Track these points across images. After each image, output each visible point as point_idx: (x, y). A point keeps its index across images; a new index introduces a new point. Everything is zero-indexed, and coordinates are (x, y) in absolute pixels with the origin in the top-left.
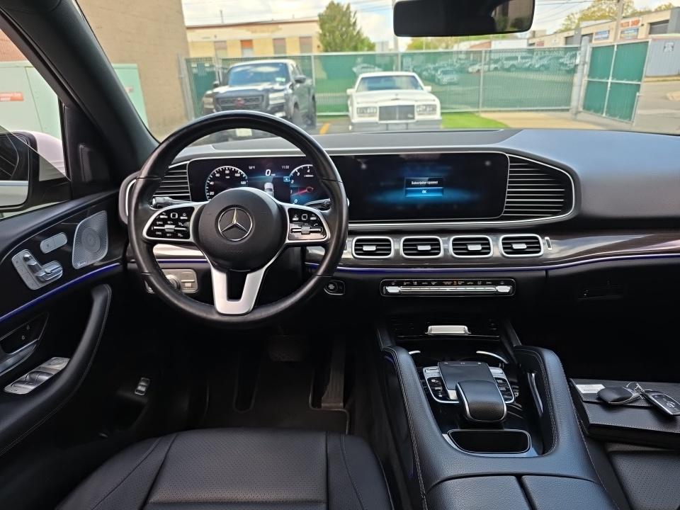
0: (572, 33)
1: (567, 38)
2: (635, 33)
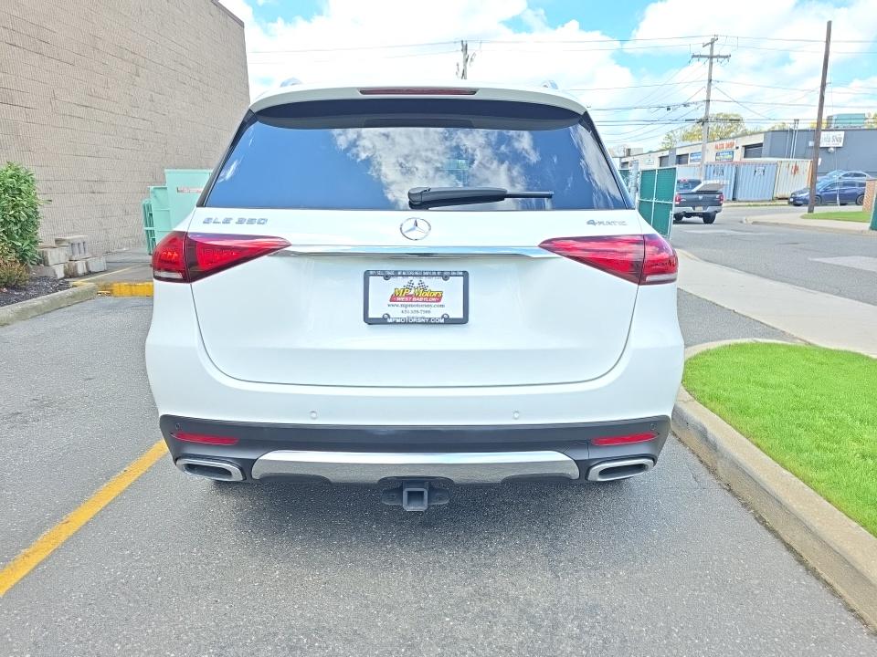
0: (666, 153)
1: (661, 158)
2: (730, 156)
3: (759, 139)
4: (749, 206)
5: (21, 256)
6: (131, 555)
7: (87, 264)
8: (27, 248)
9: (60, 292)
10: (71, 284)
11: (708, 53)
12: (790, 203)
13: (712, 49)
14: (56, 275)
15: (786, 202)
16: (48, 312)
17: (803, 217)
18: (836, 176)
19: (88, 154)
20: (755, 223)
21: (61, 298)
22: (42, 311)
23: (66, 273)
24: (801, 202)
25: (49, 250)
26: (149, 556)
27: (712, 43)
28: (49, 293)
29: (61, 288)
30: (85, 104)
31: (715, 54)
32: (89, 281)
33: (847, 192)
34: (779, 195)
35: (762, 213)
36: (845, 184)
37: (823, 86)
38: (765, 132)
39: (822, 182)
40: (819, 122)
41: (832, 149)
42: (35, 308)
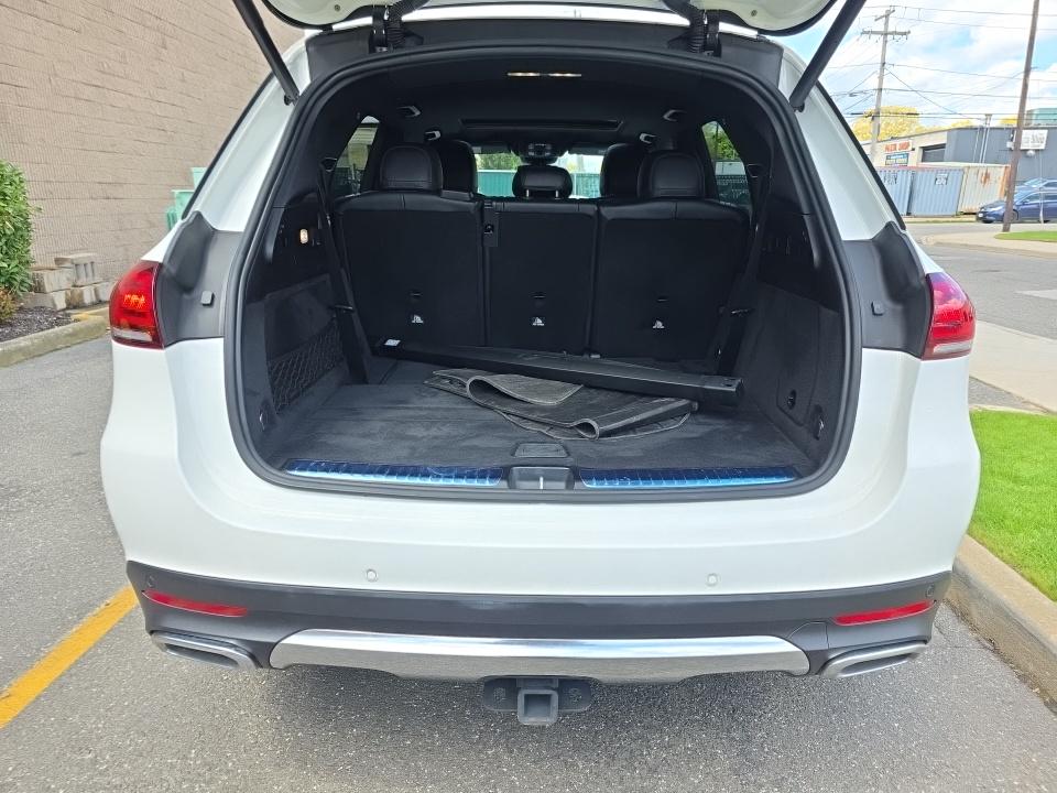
2: (904, 160)
3: (941, 139)
4: (928, 222)
5: (7, 281)
6: (94, 762)
7: (96, 291)
8: (16, 270)
9: (57, 329)
10: (73, 317)
11: (882, 29)
12: (978, 219)
13: (886, 23)
14: (55, 305)
15: (973, 218)
16: (40, 355)
17: (997, 237)
18: (1036, 186)
19: (101, 148)
20: (939, 244)
21: (57, 336)
22: (31, 354)
23: (68, 302)
24: (992, 218)
25: (45, 273)
26: (120, 765)
27: (887, 16)
28: (42, 330)
29: (58, 323)
30: (94, 82)
31: (891, 29)
32: (96, 314)
33: (1050, 205)
34: (964, 208)
35: (944, 231)
36: (1047, 197)
37: (1027, 71)
38: (949, 130)
39: (1020, 194)
40: (1020, 118)
41: (1032, 152)
42: (20, 350)
